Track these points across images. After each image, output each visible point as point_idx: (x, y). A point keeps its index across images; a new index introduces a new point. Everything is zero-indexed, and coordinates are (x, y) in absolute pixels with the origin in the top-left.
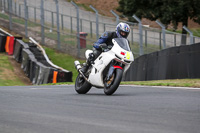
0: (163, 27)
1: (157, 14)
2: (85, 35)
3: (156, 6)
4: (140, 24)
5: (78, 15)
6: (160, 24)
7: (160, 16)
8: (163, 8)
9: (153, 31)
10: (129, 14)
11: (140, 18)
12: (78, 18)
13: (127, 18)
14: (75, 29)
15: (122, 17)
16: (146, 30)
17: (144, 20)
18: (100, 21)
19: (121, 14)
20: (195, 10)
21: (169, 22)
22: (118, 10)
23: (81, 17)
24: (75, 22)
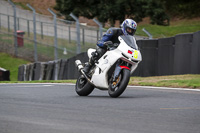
0: (101, 25)
1: (94, 12)
2: (23, 34)
3: (93, 4)
4: (77, 23)
5: (15, 13)
6: (97, 22)
7: (97, 15)
8: (100, 6)
9: (90, 29)
10: (66, 12)
11: (77, 16)
12: (15, 17)
13: (64, 17)
14: (12, 28)
15: (59, 16)
16: (83, 28)
17: (81, 18)
18: (37, 19)
19: (58, 12)
20: (132, 8)
21: (106, 20)
22: (55, 8)
23: (18, 16)
24: (12, 21)
